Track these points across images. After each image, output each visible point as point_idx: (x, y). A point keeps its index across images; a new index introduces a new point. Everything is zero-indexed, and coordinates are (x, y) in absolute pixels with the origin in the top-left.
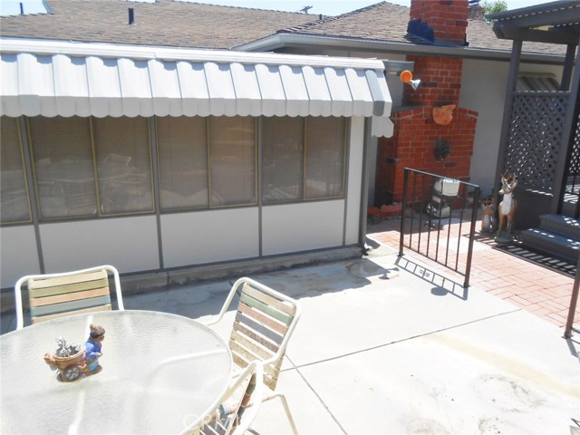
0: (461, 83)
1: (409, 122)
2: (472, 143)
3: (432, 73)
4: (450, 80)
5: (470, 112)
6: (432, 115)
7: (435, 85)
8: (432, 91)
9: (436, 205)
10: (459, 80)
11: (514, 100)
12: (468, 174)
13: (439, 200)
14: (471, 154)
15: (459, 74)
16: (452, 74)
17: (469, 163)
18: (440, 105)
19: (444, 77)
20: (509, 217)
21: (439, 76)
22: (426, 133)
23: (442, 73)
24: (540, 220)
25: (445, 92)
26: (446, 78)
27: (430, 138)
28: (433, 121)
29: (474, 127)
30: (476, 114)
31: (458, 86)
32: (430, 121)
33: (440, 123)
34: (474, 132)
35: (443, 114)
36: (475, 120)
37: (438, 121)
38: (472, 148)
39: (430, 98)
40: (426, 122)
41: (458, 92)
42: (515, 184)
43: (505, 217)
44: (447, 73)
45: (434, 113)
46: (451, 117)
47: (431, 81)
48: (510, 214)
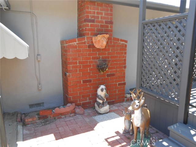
0: (113, 21)
1: (76, 47)
2: (125, 60)
3: (90, 13)
4: (104, 18)
5: (122, 40)
6: (92, 42)
7: (93, 21)
8: (91, 25)
9: (99, 104)
10: (111, 18)
11: (144, 27)
12: (124, 80)
13: (101, 102)
14: (125, 67)
15: (111, 15)
16: (106, 14)
17: (124, 74)
18: (96, 35)
19: (100, 16)
20: (141, 129)
21: (96, 15)
22: (90, 55)
23: (98, 13)
24: (169, 131)
25: (102, 26)
26: (101, 17)
27: (94, 58)
28: (94, 47)
29: (125, 50)
30: (126, 41)
31: (111, 23)
32: (92, 46)
33: (98, 47)
34: (125, 53)
35: (99, 41)
36: (126, 46)
37: (97, 46)
38: (125, 63)
39: (90, 30)
40: (89, 47)
41: (111, 27)
42: (142, 101)
43: (138, 128)
44: (102, 14)
45: (94, 41)
46: (105, 43)
47: (90, 18)
48: (141, 126)
